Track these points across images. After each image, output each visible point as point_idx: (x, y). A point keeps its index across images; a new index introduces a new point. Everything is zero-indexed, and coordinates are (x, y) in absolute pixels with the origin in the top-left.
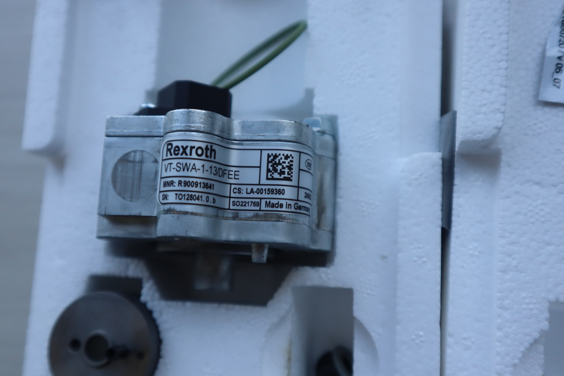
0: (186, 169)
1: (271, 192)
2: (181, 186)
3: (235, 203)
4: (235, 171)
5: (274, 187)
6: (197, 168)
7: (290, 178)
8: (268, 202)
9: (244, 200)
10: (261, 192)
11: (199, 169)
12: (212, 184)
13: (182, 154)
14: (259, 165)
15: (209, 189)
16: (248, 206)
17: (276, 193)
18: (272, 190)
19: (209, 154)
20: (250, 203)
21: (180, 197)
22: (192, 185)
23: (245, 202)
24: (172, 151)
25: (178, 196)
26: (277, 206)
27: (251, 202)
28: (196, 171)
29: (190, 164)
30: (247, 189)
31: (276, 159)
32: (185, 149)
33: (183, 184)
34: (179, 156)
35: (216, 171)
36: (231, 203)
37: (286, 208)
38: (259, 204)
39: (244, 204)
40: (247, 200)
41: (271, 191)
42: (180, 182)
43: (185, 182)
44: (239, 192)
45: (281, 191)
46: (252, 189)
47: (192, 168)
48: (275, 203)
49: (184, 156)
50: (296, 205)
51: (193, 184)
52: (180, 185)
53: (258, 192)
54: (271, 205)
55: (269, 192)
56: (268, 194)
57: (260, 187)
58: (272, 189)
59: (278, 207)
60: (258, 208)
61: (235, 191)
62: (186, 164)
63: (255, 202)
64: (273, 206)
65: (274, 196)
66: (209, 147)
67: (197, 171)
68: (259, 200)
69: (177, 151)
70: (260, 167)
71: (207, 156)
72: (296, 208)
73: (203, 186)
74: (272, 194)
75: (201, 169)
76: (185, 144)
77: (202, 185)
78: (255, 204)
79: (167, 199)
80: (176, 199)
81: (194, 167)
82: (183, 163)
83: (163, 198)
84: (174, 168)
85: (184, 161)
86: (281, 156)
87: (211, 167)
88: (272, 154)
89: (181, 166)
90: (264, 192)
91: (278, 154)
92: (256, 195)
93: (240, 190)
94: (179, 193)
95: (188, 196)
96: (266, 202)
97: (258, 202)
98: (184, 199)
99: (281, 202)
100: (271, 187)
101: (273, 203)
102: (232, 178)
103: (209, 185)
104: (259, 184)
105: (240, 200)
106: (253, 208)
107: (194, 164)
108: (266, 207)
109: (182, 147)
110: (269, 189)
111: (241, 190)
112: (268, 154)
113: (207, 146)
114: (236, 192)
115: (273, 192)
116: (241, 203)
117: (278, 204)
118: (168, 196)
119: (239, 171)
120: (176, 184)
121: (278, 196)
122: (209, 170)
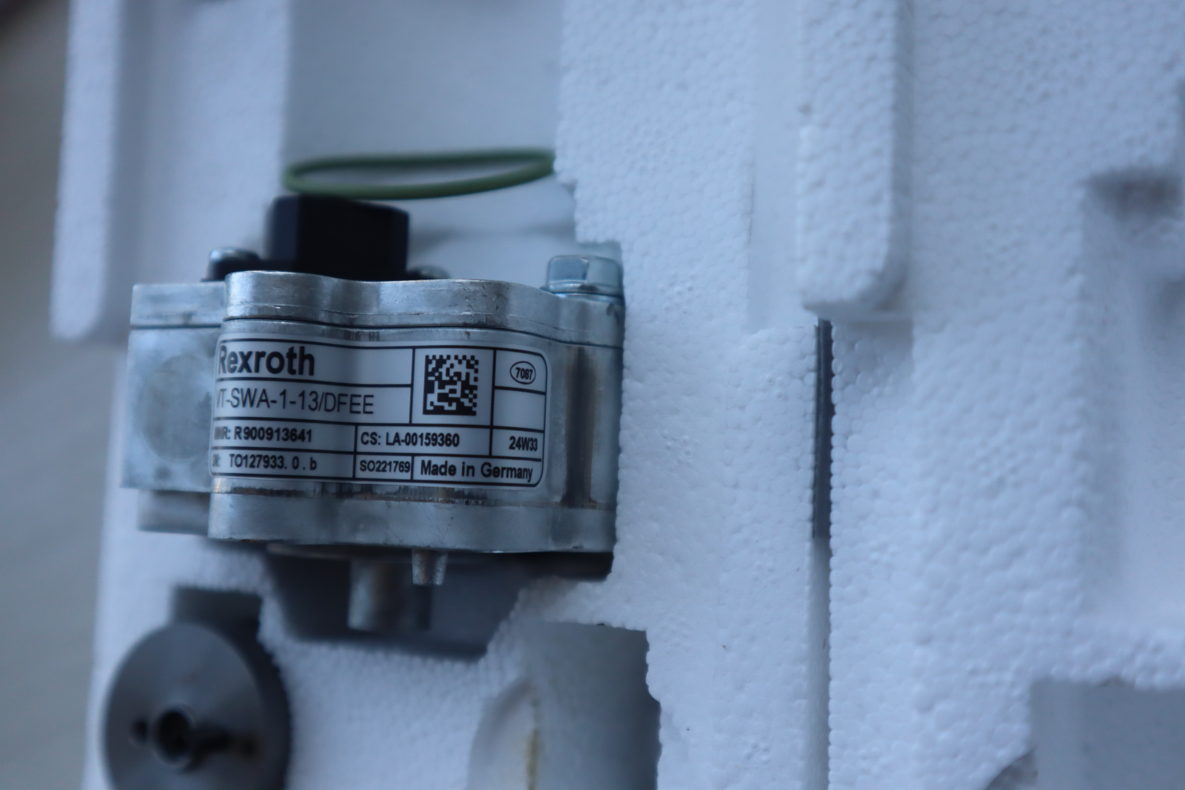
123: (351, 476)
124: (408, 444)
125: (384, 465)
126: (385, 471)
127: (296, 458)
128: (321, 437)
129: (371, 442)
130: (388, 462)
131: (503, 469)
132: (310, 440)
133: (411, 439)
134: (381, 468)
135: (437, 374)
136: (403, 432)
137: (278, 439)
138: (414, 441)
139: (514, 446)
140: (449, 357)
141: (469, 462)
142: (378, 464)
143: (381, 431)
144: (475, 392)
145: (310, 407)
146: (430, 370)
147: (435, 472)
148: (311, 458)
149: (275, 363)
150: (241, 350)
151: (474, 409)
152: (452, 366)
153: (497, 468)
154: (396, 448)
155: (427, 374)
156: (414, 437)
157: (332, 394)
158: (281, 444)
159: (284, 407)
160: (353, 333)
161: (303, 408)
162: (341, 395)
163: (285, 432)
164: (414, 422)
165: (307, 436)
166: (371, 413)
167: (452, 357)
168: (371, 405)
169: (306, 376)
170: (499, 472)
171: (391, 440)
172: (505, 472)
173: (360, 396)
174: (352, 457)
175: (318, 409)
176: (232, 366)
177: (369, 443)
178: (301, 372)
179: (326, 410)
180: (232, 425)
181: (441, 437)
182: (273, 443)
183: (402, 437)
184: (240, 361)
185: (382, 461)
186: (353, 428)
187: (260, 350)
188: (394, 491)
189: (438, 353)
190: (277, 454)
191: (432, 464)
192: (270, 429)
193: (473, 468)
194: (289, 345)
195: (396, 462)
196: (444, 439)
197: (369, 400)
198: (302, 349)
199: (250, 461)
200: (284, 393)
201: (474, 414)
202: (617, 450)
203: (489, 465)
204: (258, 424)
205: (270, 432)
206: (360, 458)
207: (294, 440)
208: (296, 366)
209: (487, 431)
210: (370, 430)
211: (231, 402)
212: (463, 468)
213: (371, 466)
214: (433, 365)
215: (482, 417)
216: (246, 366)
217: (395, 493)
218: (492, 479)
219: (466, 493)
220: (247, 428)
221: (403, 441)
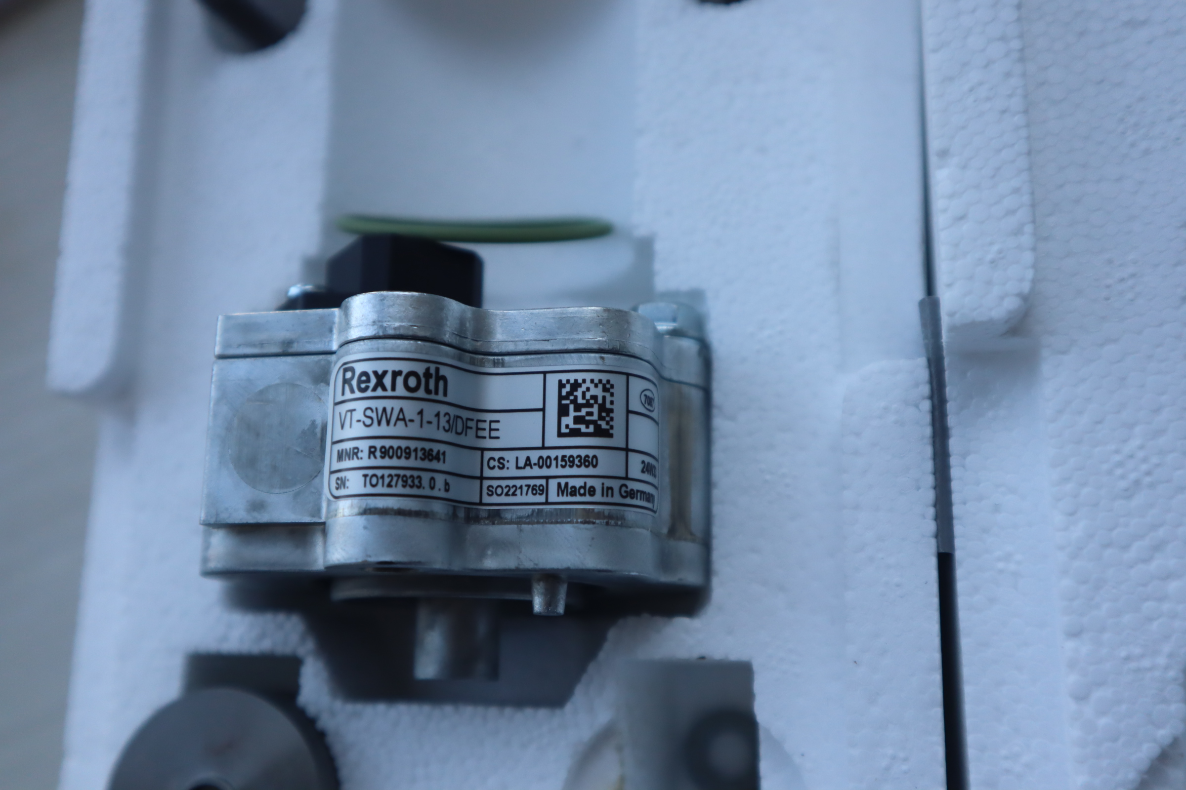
123: (478, 501)
124: (541, 467)
125: (514, 488)
126: (516, 495)
127: (432, 479)
128: (453, 460)
129: (499, 468)
130: (518, 486)
131: (638, 491)
132: (444, 462)
133: (544, 462)
134: (510, 493)
135: (572, 398)
136: (534, 456)
137: (416, 458)
138: (548, 464)
139: (645, 470)
140: (584, 381)
141: (608, 483)
142: (508, 488)
143: (510, 456)
144: (611, 415)
145: (444, 428)
146: (564, 393)
147: (573, 493)
148: (446, 480)
149: (412, 382)
150: (375, 369)
151: (611, 431)
152: (588, 389)
153: (632, 490)
154: (528, 472)
155: (561, 398)
156: (548, 461)
157: (461, 418)
158: (419, 464)
159: (421, 426)
160: (478, 359)
161: (438, 428)
162: (468, 419)
163: (423, 452)
164: (546, 445)
165: (441, 457)
166: (498, 438)
167: (588, 381)
168: (498, 430)
169: (440, 397)
170: (634, 494)
171: (521, 464)
172: (639, 494)
173: (485, 421)
174: (478, 482)
175: (451, 429)
176: (363, 386)
177: (497, 468)
178: (437, 393)
179: (457, 433)
180: (364, 445)
181: (579, 459)
182: (411, 463)
183: (534, 460)
184: (373, 380)
185: (511, 486)
186: (479, 453)
187: (397, 369)
188: (527, 515)
189: (572, 377)
190: (416, 473)
191: (570, 486)
192: (408, 448)
193: (611, 489)
194: (426, 365)
195: (528, 486)
196: (582, 461)
197: (494, 426)
198: (437, 370)
199: (387, 480)
200: (421, 413)
201: (611, 436)
202: (708, 484)
203: (626, 486)
204: (395, 443)
205: (408, 451)
206: (486, 483)
207: (431, 460)
208: (432, 386)
209: (623, 453)
210: (497, 455)
211: (364, 423)
212: (603, 488)
213: (499, 491)
214: (568, 388)
215: (618, 440)
216: (380, 384)
217: (528, 516)
218: (628, 501)
219: (606, 513)
220: (383, 447)
221: (535, 464)
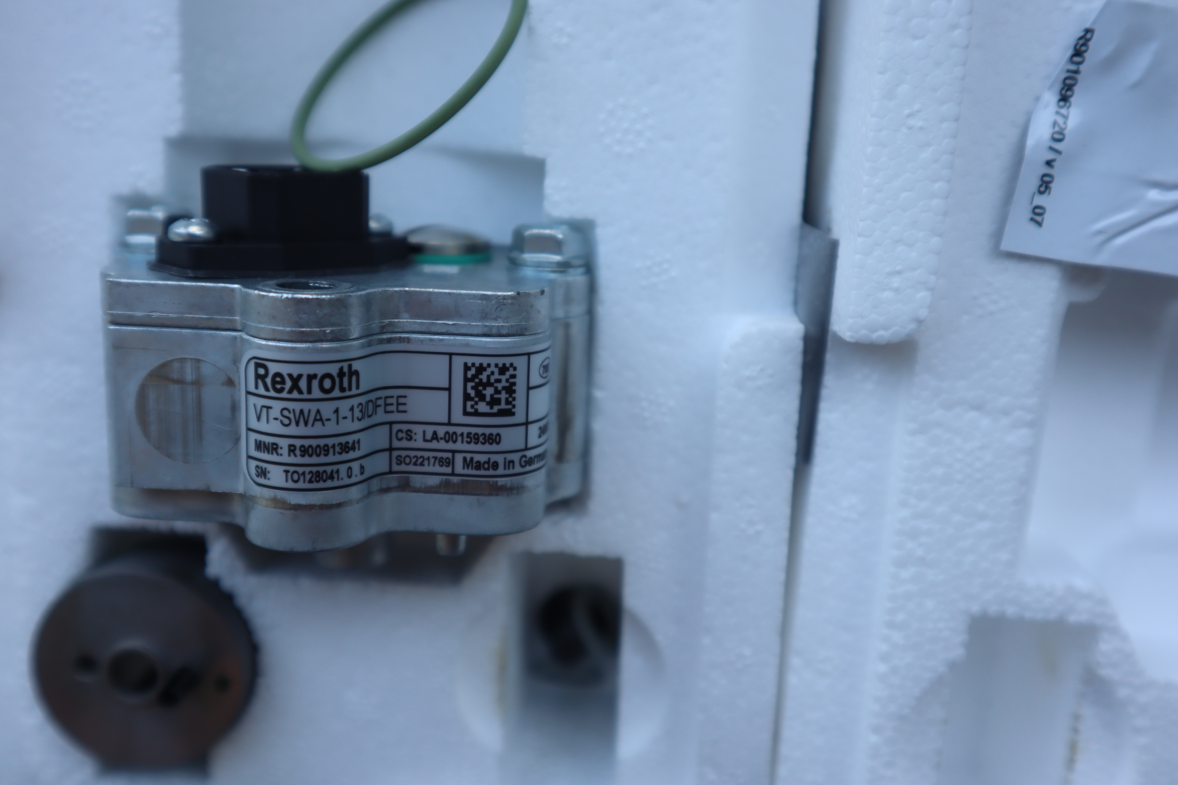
0: (302, 422)
1: (473, 440)
2: (295, 456)
3: (402, 460)
4: (398, 397)
5: (480, 431)
6: (324, 418)
7: (510, 410)
8: (468, 460)
9: (419, 454)
10: (454, 439)
11: (329, 420)
12: (356, 440)
13: (290, 392)
14: (447, 386)
15: (351, 452)
16: (429, 465)
17: (483, 441)
18: (476, 436)
19: (346, 384)
20: (432, 460)
21: (296, 477)
22: (318, 452)
23: (422, 457)
24: (269, 380)
25: (289, 475)
26: (486, 466)
27: (433, 457)
28: (323, 425)
29: (309, 411)
30: (424, 432)
31: (481, 374)
32: (296, 380)
33: (298, 452)
34: (284, 395)
35: (361, 411)
36: (394, 461)
37: (505, 469)
38: (450, 462)
39: (420, 461)
40: (426, 454)
41: (474, 438)
42: (292, 448)
43: (303, 449)
44: (409, 438)
45: (494, 437)
46: (435, 433)
47: (315, 420)
48: (482, 462)
49: (295, 395)
50: (524, 459)
51: (318, 450)
52: (292, 454)
53: (447, 438)
54: (474, 465)
55: (469, 440)
56: (469, 443)
57: (451, 429)
58: (476, 434)
59: (488, 469)
60: (448, 470)
61: (400, 435)
62: (302, 411)
63: (442, 458)
64: (479, 466)
65: (479, 447)
66: (346, 370)
67: (326, 423)
68: (449, 455)
69: (278, 383)
70: (449, 389)
71: (342, 390)
72: (523, 464)
73: (340, 451)
74: (476, 443)
75: (333, 417)
76: (295, 370)
77: (338, 449)
78: (442, 462)
79: (267, 478)
80: (287, 481)
81: (318, 417)
82: (294, 410)
83: (257, 474)
84: (276, 419)
85: (297, 406)
86: (493, 368)
87: (352, 409)
88: (473, 365)
89: (291, 416)
90: (460, 439)
91: (485, 365)
92: (442, 445)
93: (409, 433)
94: (292, 469)
95: (311, 475)
96: (465, 459)
97: (448, 458)
98: (304, 482)
99: (494, 458)
100: (473, 430)
101: (478, 462)
102: (392, 412)
103: (350, 445)
104: (449, 424)
105: (412, 454)
106: (437, 469)
107: (318, 411)
108: (464, 468)
109: (290, 376)
110: (469, 434)
111: (413, 435)
112: (466, 364)
113: (341, 369)
114: (401, 439)
115: (478, 439)
116: (414, 460)
117: (488, 462)
118: (269, 472)
119: (405, 397)
120: (285, 451)
121: (487, 447)
122: (349, 415)
